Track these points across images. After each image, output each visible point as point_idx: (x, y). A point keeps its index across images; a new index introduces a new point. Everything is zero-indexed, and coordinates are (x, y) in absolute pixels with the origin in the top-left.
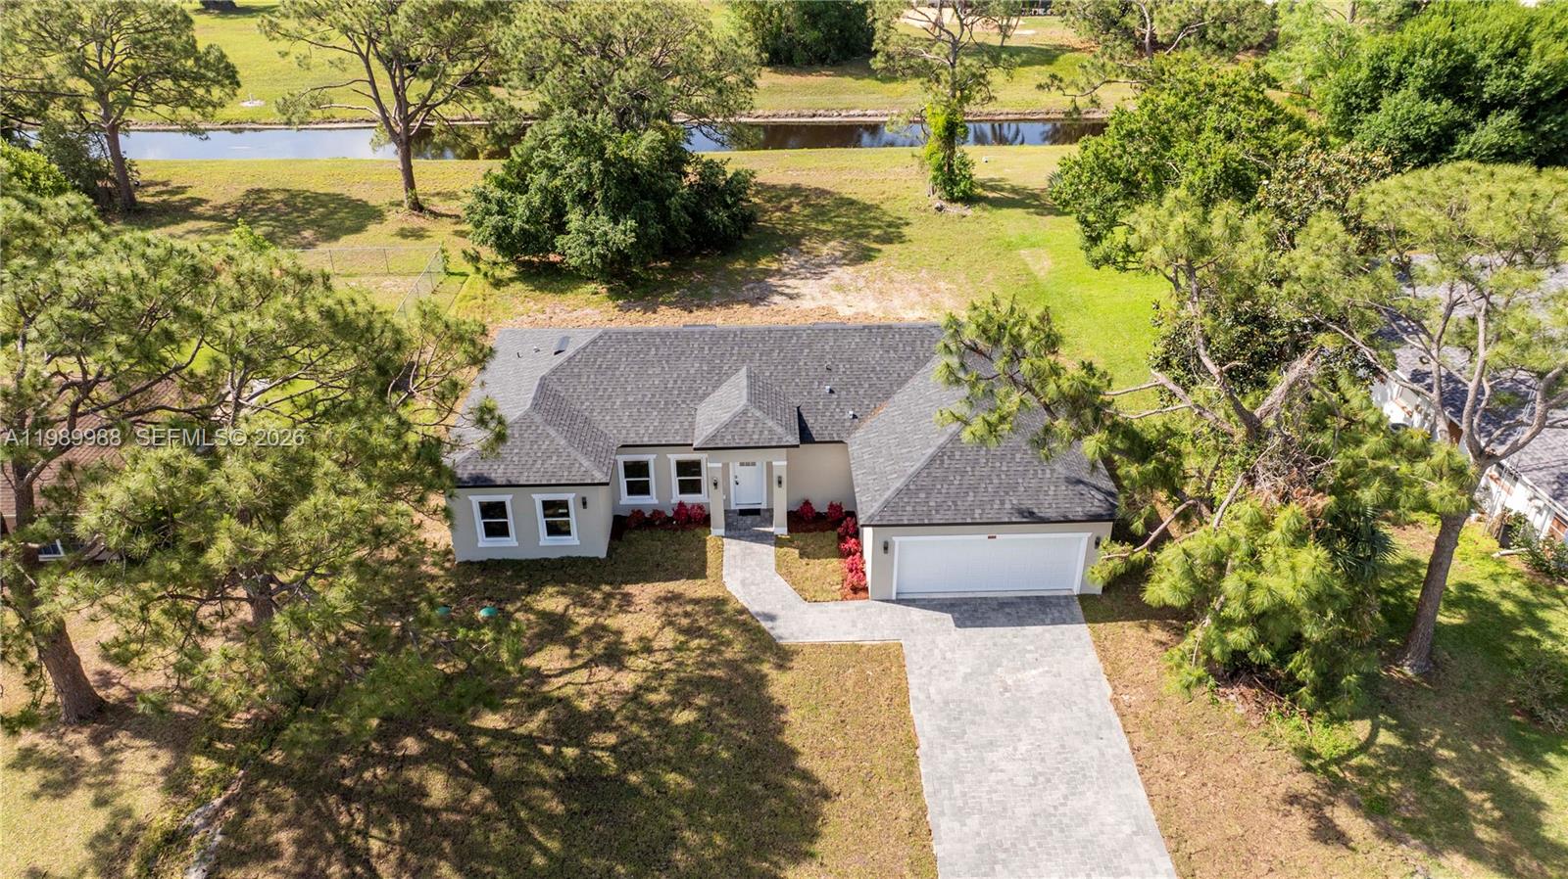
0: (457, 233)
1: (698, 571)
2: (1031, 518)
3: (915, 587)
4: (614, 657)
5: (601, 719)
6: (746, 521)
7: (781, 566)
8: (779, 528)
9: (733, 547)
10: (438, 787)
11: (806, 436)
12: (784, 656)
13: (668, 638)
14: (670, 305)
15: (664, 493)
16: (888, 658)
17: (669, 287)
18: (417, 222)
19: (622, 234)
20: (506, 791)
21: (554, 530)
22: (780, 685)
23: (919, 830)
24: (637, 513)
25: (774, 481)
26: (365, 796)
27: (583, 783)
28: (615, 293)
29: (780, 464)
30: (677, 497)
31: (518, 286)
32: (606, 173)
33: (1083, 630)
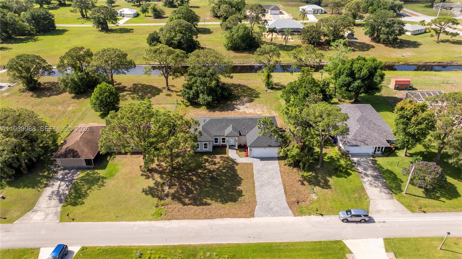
0: (177, 95)
1: (225, 153)
2: (270, 146)
3: (255, 155)
4: (215, 164)
5: (214, 171)
6: (232, 147)
7: (237, 153)
8: (236, 148)
9: (230, 150)
10: (194, 178)
11: (240, 135)
12: (237, 164)
13: (222, 162)
14: (217, 111)
15: (220, 143)
16: (251, 164)
17: (217, 107)
18: (169, 93)
19: (210, 99)
20: (203, 179)
21: (205, 148)
22: (237, 167)
23: (253, 183)
24: (216, 145)
25: (235, 141)
26: (186, 179)
27: (212, 178)
28: (208, 108)
29: (237, 139)
30: (222, 143)
31: (190, 107)
32: (207, 89)
33: (277, 161)
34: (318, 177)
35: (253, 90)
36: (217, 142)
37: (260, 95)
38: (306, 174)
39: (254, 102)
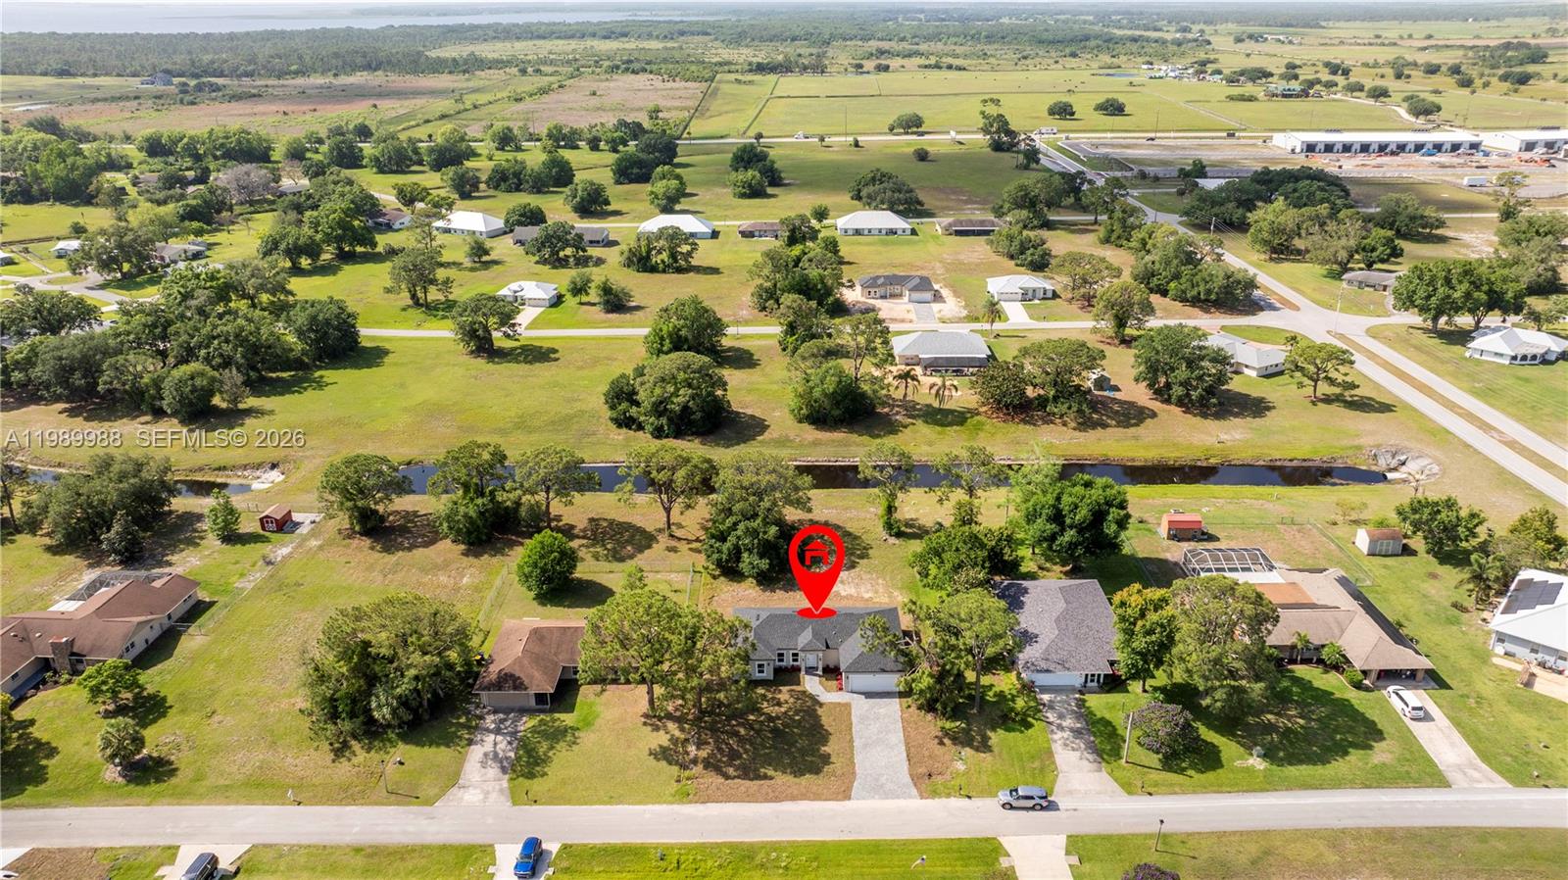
0: (691, 549)
1: (799, 684)
2: (882, 671)
3: (855, 689)
4: (779, 704)
5: (778, 718)
6: (811, 670)
7: (820, 682)
8: (820, 672)
9: (807, 677)
10: (742, 731)
11: (828, 647)
12: (821, 705)
13: (792, 700)
14: (780, 589)
15: (788, 661)
16: (847, 706)
17: (778, 580)
18: (674, 543)
19: (764, 564)
20: (758, 732)
21: (760, 672)
22: (820, 711)
23: (851, 741)
24: (780, 667)
25: (819, 659)
26: (727, 732)
27: (775, 731)
28: (759, 583)
29: (821, 655)
30: (792, 663)
31: (722, 579)
32: (759, 543)
33: (897, 700)
34: (971, 730)
35: (856, 538)
36: (782, 660)
37: (870, 552)
38: (948, 725)
39: (857, 569)
